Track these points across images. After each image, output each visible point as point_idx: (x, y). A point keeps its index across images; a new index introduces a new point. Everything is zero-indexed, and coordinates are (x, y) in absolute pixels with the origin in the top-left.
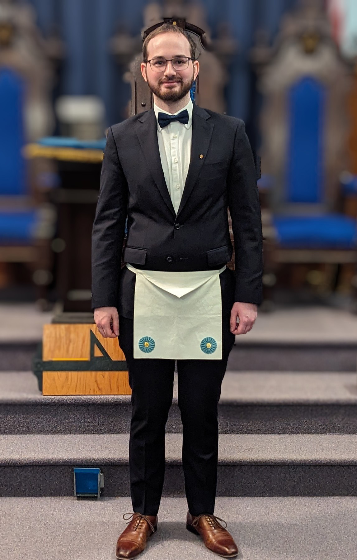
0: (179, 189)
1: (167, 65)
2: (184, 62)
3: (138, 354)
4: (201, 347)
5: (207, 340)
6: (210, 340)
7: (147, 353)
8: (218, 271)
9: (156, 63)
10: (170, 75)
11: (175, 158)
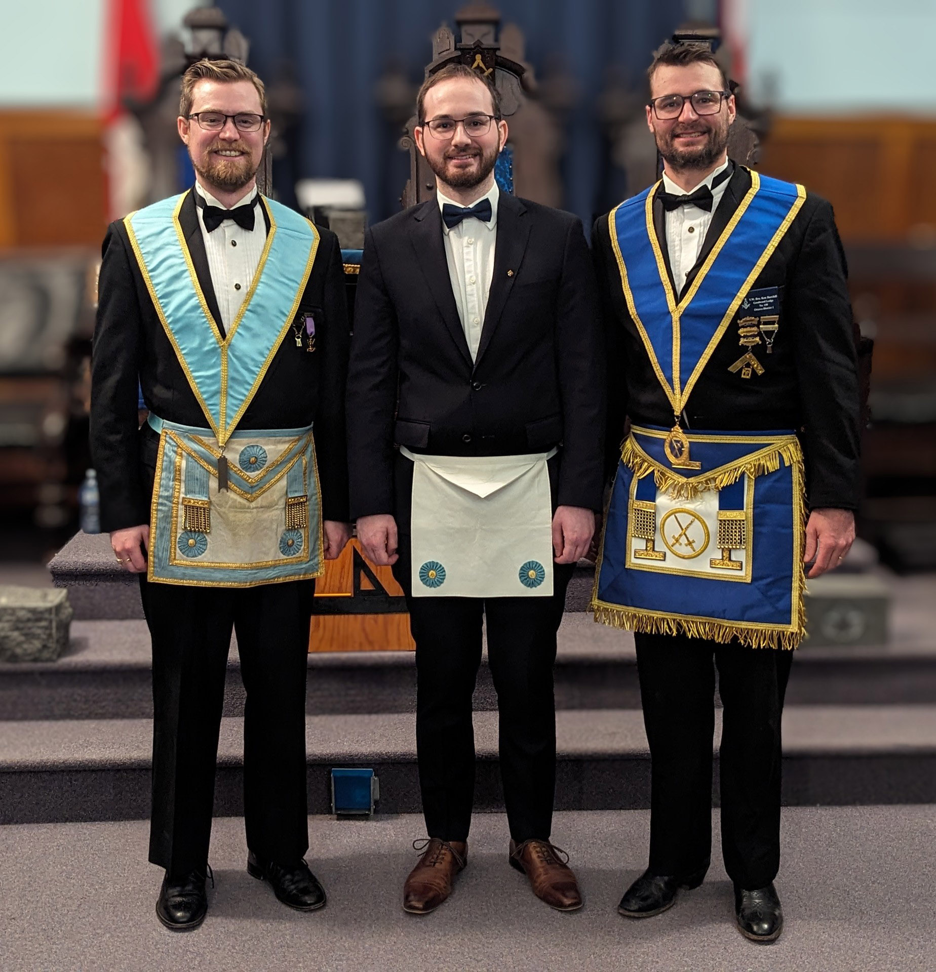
1: (456, 129)
2: (483, 123)
4: (520, 577)
5: (528, 566)
9: (438, 126)
10: (461, 143)
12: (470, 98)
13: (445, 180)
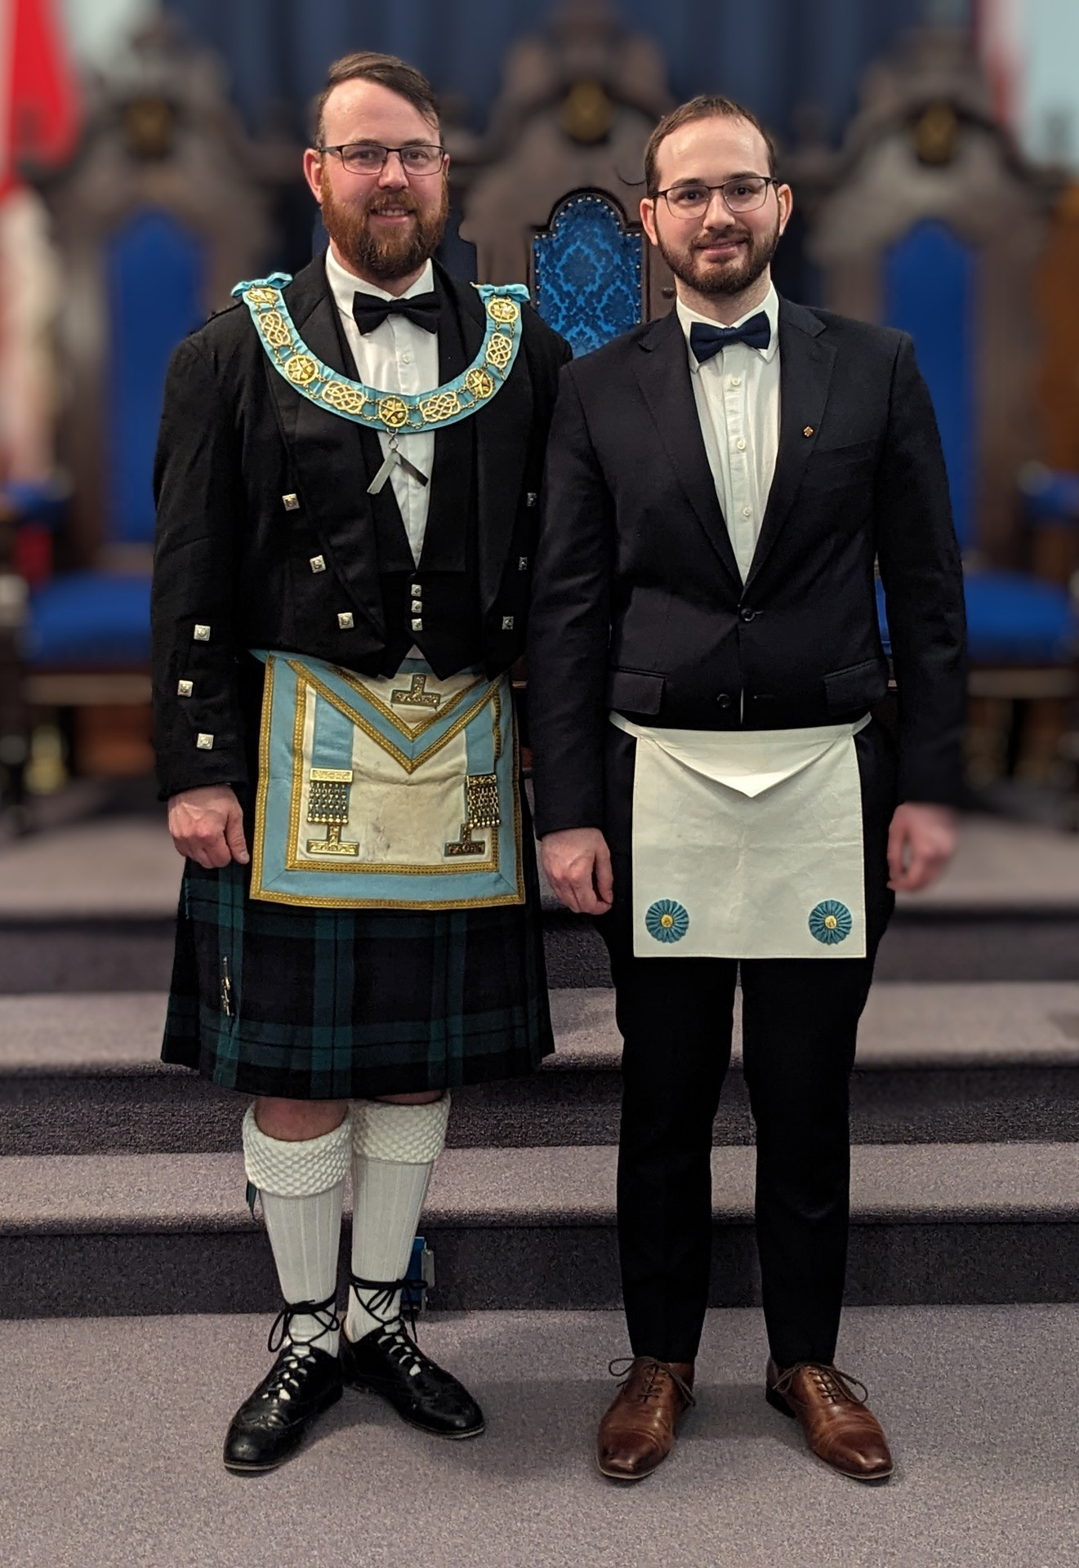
0: (748, 516)
1: (710, 201)
2: (754, 191)
3: (645, 946)
4: (811, 927)
5: (825, 909)
6: (834, 908)
7: (668, 944)
8: (850, 726)
9: (681, 197)
10: (720, 223)
11: (738, 440)
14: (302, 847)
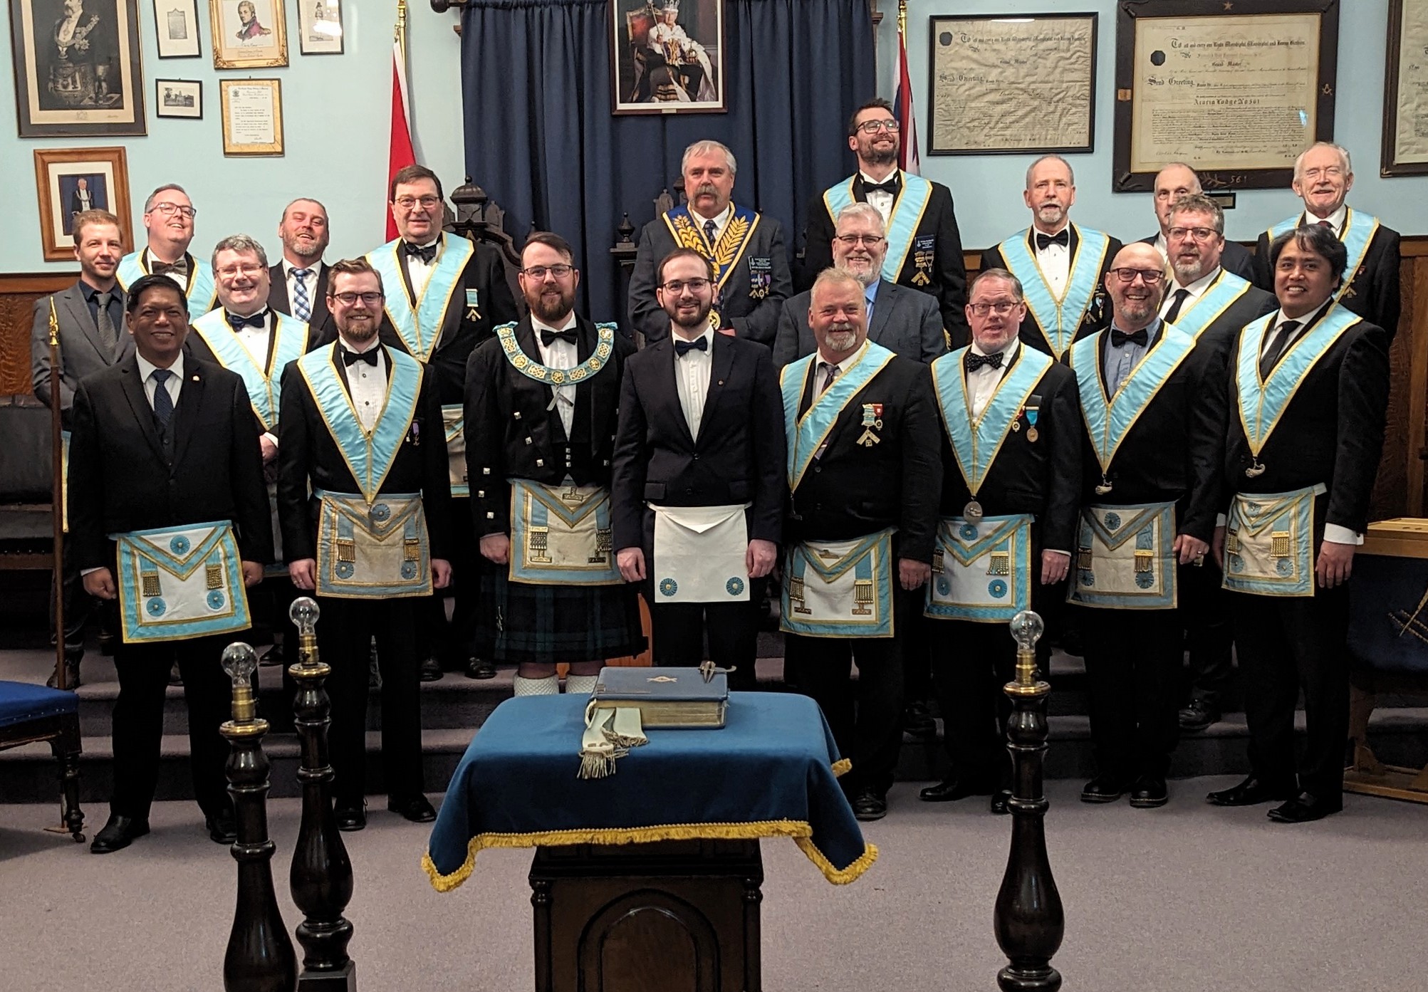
1: (683, 288)
2: (701, 284)
3: (660, 598)
4: (727, 587)
5: (733, 580)
6: (736, 580)
7: (669, 596)
8: (743, 505)
9: (672, 287)
10: (686, 297)
11: (694, 387)
12: (692, 268)
13: (676, 321)
14: (528, 559)
